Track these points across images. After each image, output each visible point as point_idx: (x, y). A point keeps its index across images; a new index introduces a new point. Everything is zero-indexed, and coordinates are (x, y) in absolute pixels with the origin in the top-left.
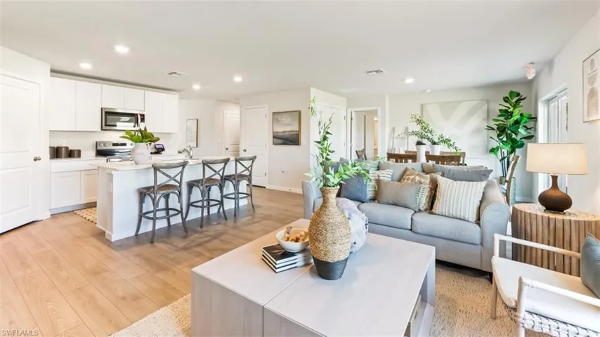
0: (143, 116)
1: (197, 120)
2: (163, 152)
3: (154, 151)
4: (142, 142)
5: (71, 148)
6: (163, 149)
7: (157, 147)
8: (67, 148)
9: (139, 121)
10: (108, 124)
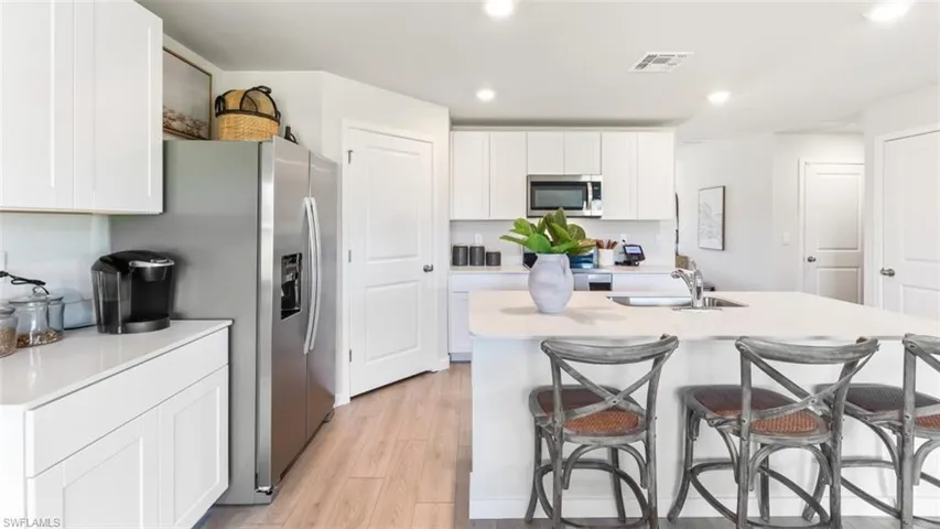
0: (596, 185)
1: (724, 188)
2: (641, 263)
3: (622, 258)
4: (550, 252)
5: (488, 249)
6: (641, 257)
7: (629, 250)
8: (482, 248)
9: (590, 197)
10: (537, 205)
